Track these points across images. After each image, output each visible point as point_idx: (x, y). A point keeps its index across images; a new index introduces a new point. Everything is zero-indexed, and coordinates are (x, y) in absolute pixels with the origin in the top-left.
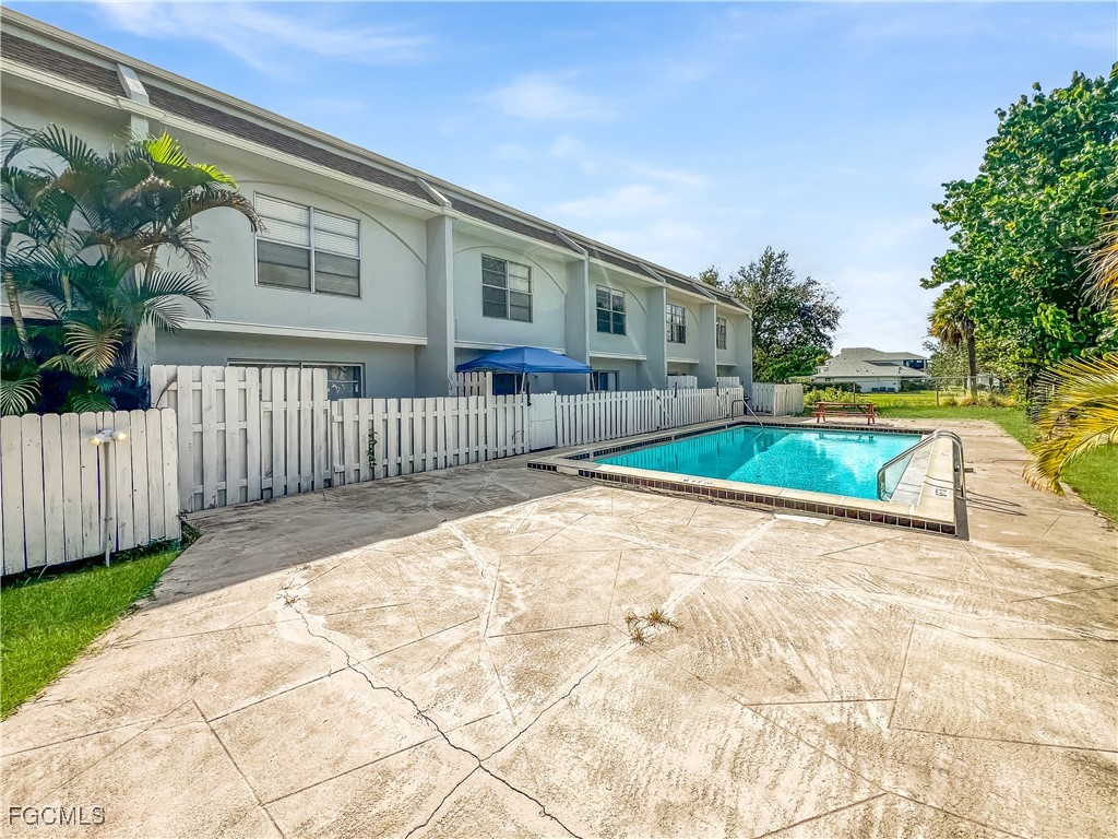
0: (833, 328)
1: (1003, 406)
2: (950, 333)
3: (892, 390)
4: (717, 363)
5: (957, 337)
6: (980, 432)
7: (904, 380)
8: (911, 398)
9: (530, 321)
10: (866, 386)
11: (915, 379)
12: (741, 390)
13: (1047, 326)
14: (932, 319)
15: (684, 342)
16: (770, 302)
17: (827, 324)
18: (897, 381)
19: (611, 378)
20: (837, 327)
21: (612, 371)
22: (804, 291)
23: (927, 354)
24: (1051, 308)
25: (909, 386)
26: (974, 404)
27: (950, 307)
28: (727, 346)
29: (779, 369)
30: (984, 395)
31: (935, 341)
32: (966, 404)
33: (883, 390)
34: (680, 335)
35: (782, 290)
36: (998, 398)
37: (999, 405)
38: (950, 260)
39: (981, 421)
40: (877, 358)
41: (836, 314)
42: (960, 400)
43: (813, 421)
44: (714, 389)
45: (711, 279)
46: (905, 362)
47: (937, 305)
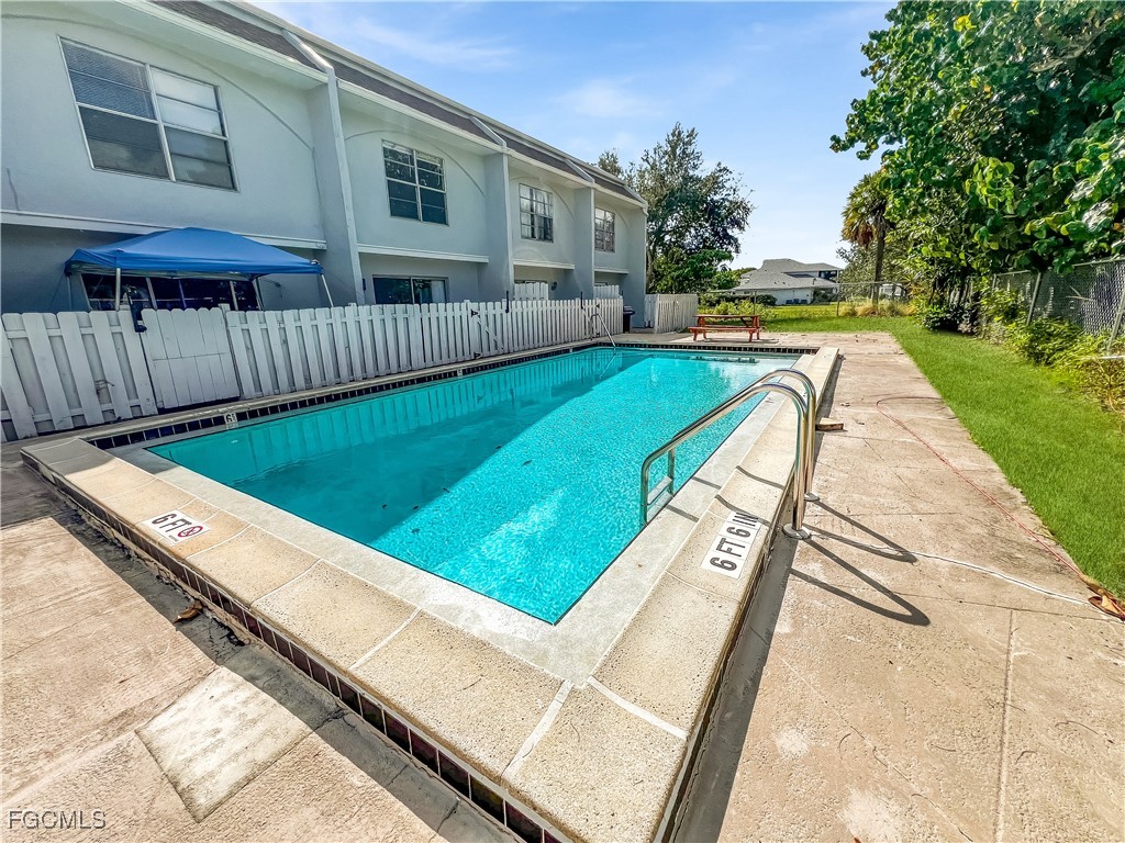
0: (741, 228)
1: (902, 315)
2: (861, 230)
3: (804, 302)
4: (594, 269)
5: (867, 236)
6: (872, 348)
7: (816, 292)
8: (819, 310)
9: (233, 187)
10: (781, 297)
11: (825, 290)
12: (619, 303)
13: (982, 191)
14: (846, 214)
15: (551, 240)
16: (672, 193)
17: (737, 223)
18: (810, 293)
19: (437, 288)
20: (746, 227)
21: (437, 279)
22: (714, 182)
23: (842, 264)
24: (992, 163)
25: (821, 297)
26: (874, 313)
27: (866, 198)
28: (617, 247)
29: (678, 277)
30: (885, 303)
31: (847, 246)
32: (865, 314)
33: (796, 302)
34: (544, 231)
35: (687, 179)
36: (900, 307)
37: (897, 313)
38: (872, 103)
39: (877, 333)
40: (795, 270)
41: (747, 210)
42: (860, 310)
43: (689, 340)
44: (578, 300)
45: (610, 165)
46: (820, 272)
47: (853, 196)
